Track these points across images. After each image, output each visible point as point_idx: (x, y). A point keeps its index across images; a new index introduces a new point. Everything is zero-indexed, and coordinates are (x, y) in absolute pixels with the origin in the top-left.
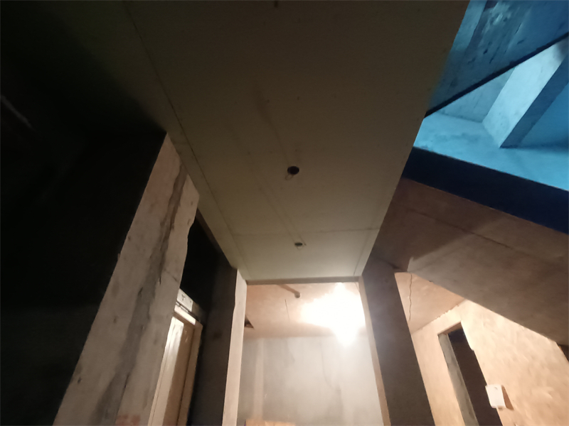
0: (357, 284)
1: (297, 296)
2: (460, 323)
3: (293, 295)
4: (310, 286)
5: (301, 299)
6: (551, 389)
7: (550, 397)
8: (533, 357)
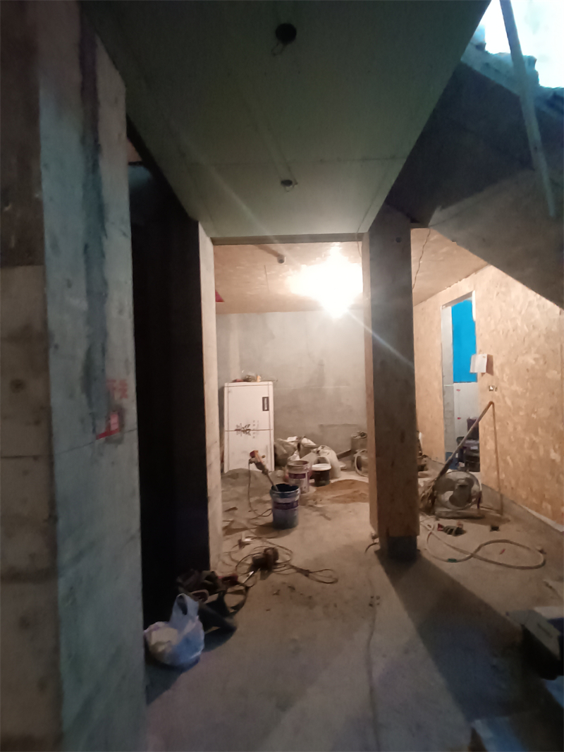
0: (360, 243)
1: (281, 261)
3: (275, 259)
4: (299, 247)
5: (284, 265)
6: (537, 356)
7: (533, 362)
8: (534, 327)
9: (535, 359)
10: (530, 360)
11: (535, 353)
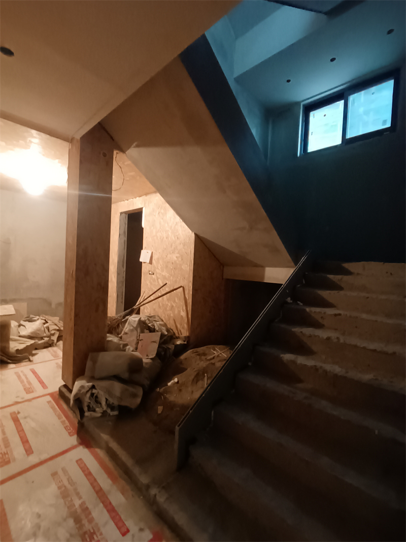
2: (142, 208)
6: (178, 255)
7: (176, 259)
8: (178, 238)
9: (177, 257)
10: (174, 257)
11: (177, 253)
